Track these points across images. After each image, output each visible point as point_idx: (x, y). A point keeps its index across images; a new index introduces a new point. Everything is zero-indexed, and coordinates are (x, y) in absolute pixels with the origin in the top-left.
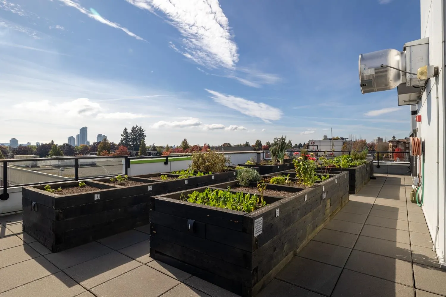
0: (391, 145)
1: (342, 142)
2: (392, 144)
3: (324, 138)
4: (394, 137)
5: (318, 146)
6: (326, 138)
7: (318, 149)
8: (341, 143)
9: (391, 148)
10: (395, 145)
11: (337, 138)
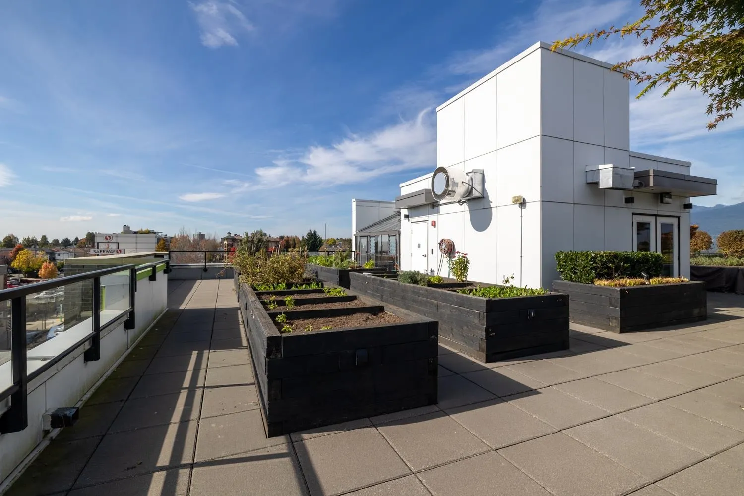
0: (227, 243)
1: (156, 237)
2: (227, 241)
3: (124, 230)
4: (229, 233)
5: (118, 243)
6: (127, 230)
7: (118, 248)
8: (155, 240)
9: (225, 247)
10: (231, 243)
11: (146, 231)
